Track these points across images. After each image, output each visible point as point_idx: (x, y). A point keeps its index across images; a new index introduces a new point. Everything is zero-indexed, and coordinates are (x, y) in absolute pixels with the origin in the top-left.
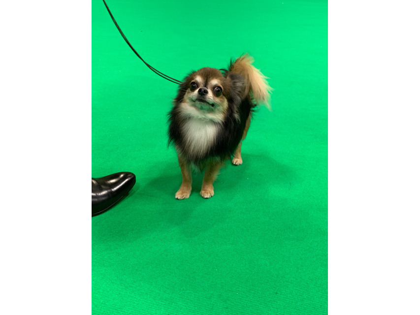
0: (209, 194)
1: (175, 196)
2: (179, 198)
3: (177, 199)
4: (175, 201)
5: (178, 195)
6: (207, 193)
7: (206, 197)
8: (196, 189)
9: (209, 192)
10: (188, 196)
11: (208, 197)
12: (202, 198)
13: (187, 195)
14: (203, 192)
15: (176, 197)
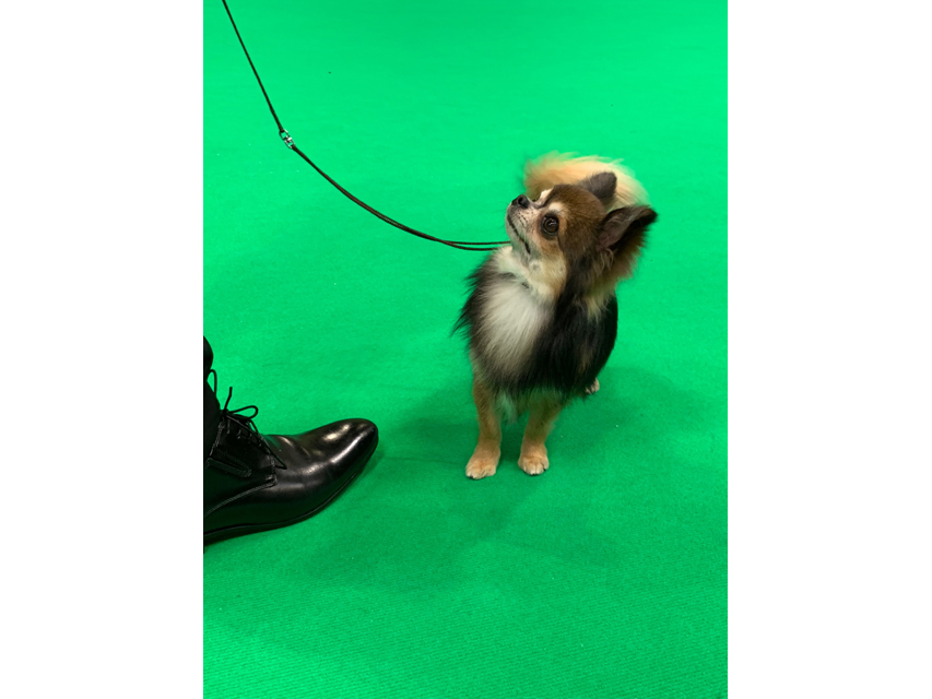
0: (540, 466)
1: (464, 471)
2: (475, 476)
3: (471, 478)
4: (466, 482)
5: (473, 470)
6: (536, 464)
7: (533, 472)
8: (510, 454)
9: (537, 461)
10: (493, 472)
11: (538, 472)
12: (523, 475)
13: (491, 468)
14: (526, 461)
15: (469, 474)
